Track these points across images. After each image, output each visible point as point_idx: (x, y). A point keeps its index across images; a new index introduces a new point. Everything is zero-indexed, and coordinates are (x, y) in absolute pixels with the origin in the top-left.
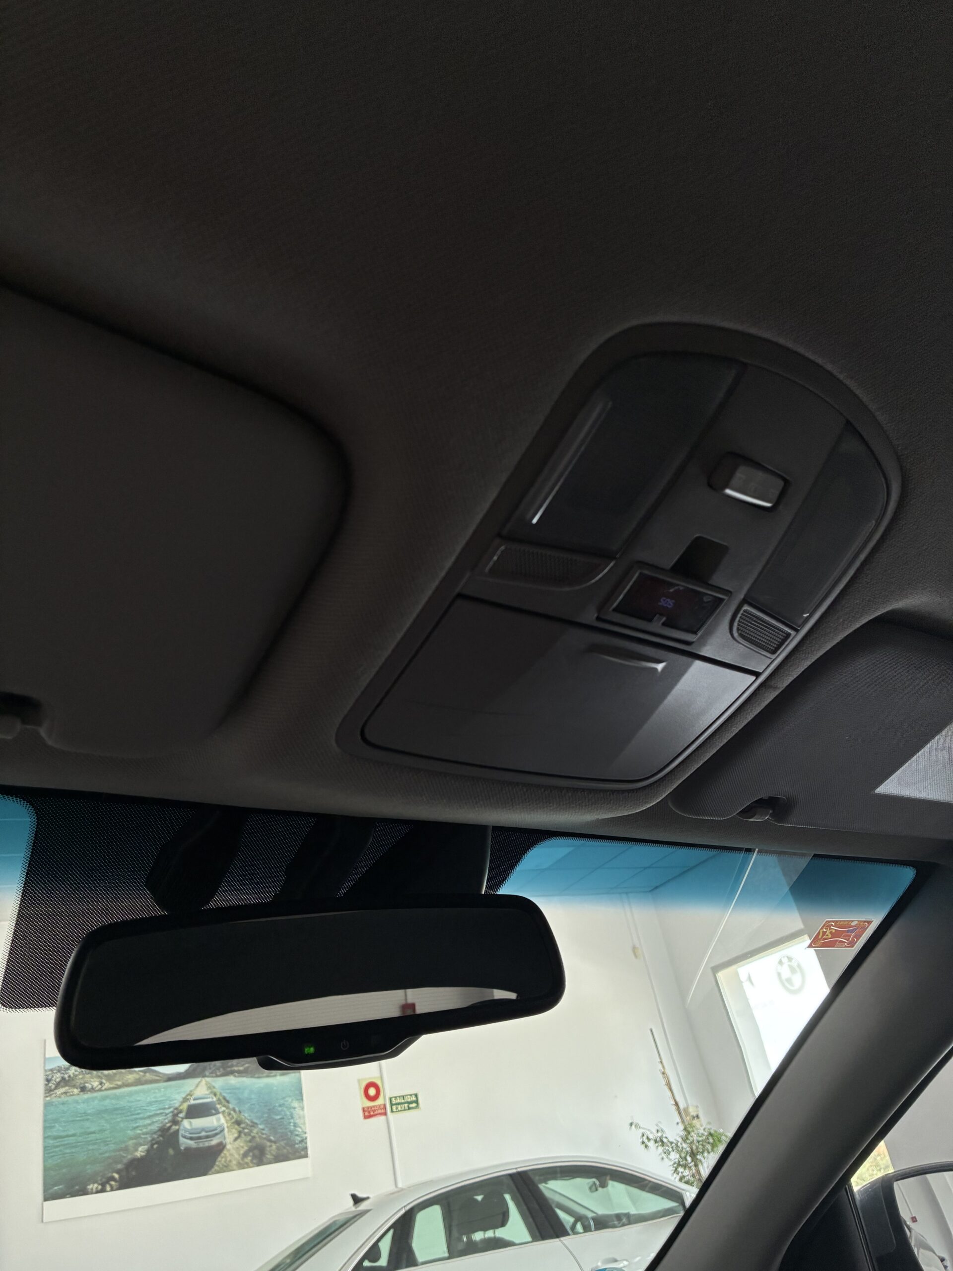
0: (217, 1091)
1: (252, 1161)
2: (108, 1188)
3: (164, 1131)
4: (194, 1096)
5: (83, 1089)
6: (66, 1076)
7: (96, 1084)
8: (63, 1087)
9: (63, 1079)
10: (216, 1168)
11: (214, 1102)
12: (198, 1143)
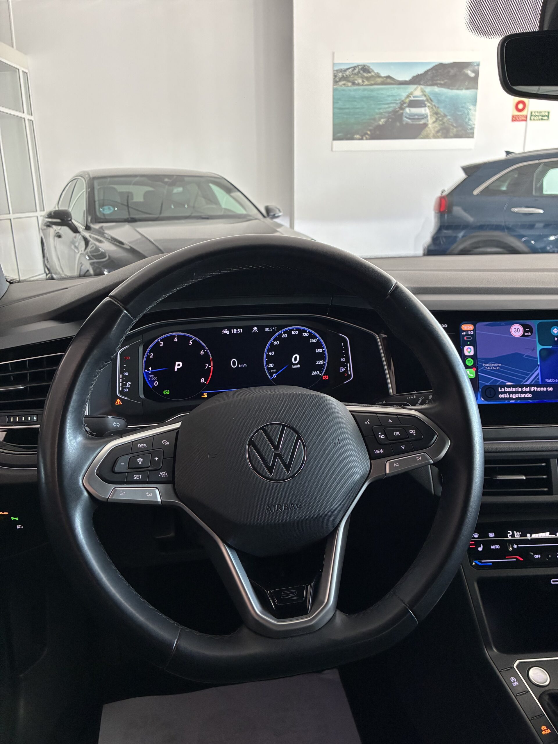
0: (427, 94)
1: (441, 136)
2: (364, 138)
3: (395, 112)
4: (414, 95)
5: (354, 84)
6: (345, 75)
7: (360, 81)
8: (343, 81)
10: (422, 136)
11: (424, 100)
12: (413, 122)
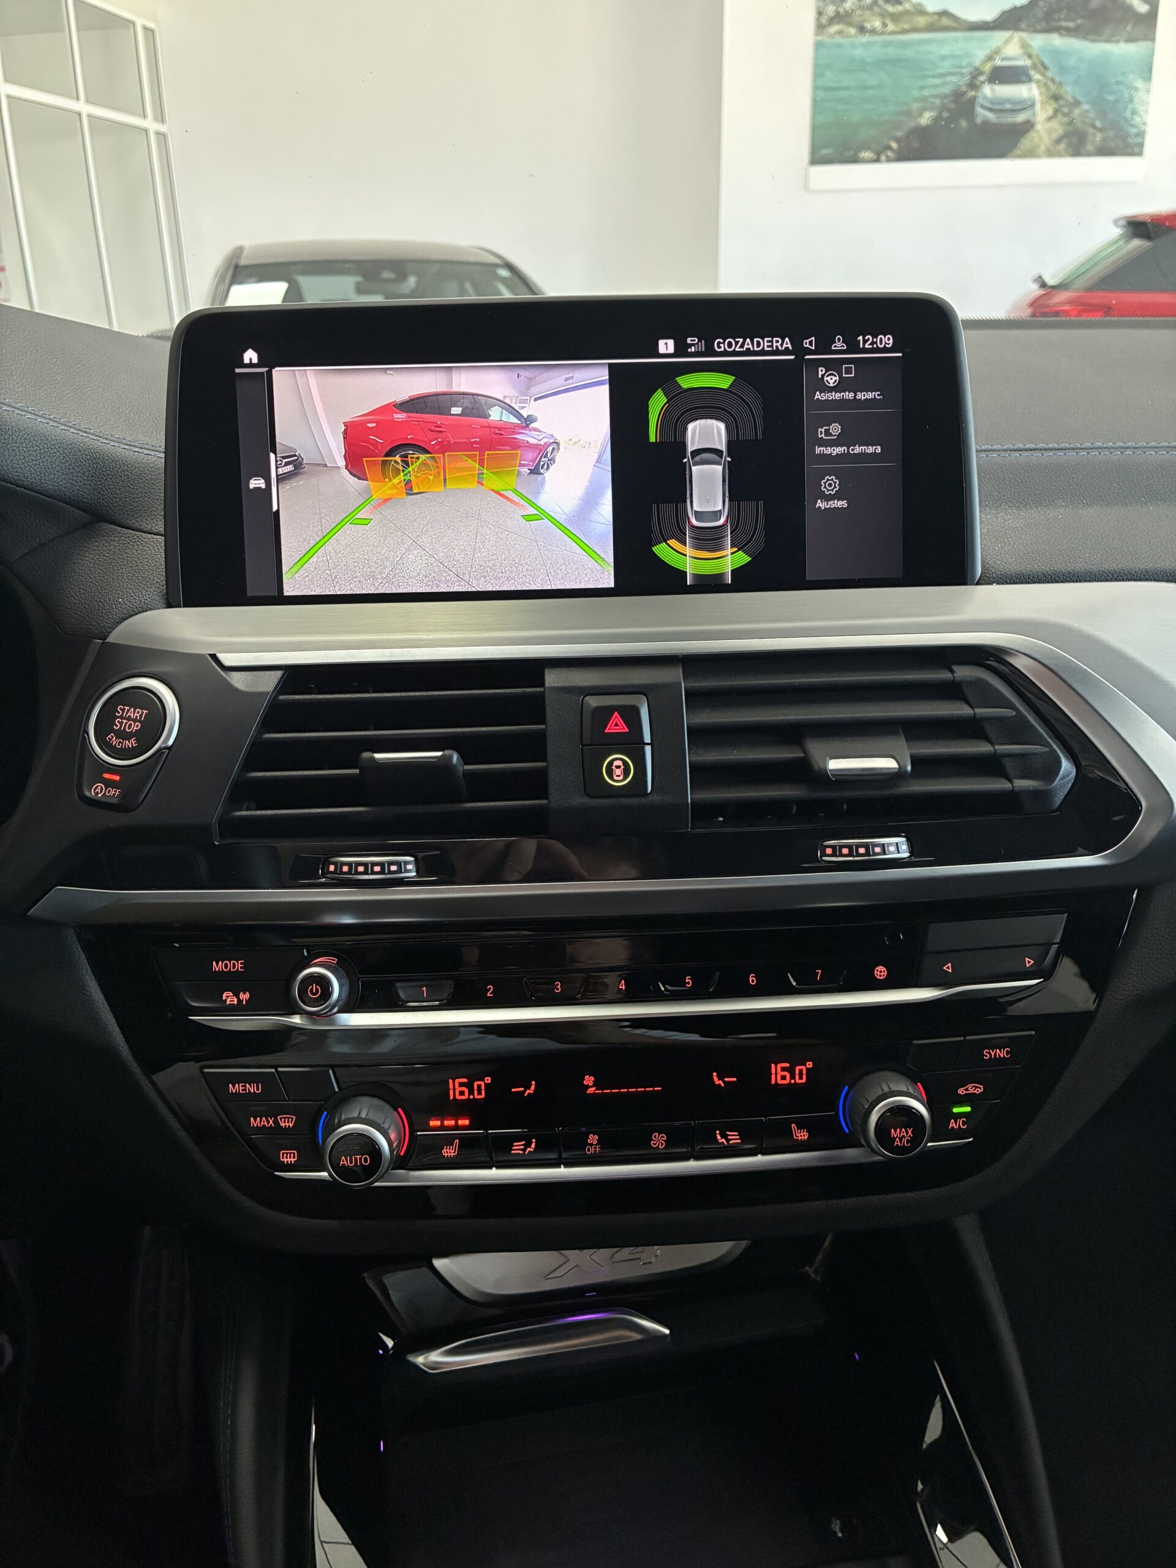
0: (1034, 52)
1: (1066, 150)
2: (883, 158)
3: (957, 95)
4: (1004, 56)
5: (862, 30)
6: (841, 10)
7: (877, 24)
8: (838, 23)
9: (838, 13)
10: (1018, 152)
11: (1027, 67)
12: (999, 118)
